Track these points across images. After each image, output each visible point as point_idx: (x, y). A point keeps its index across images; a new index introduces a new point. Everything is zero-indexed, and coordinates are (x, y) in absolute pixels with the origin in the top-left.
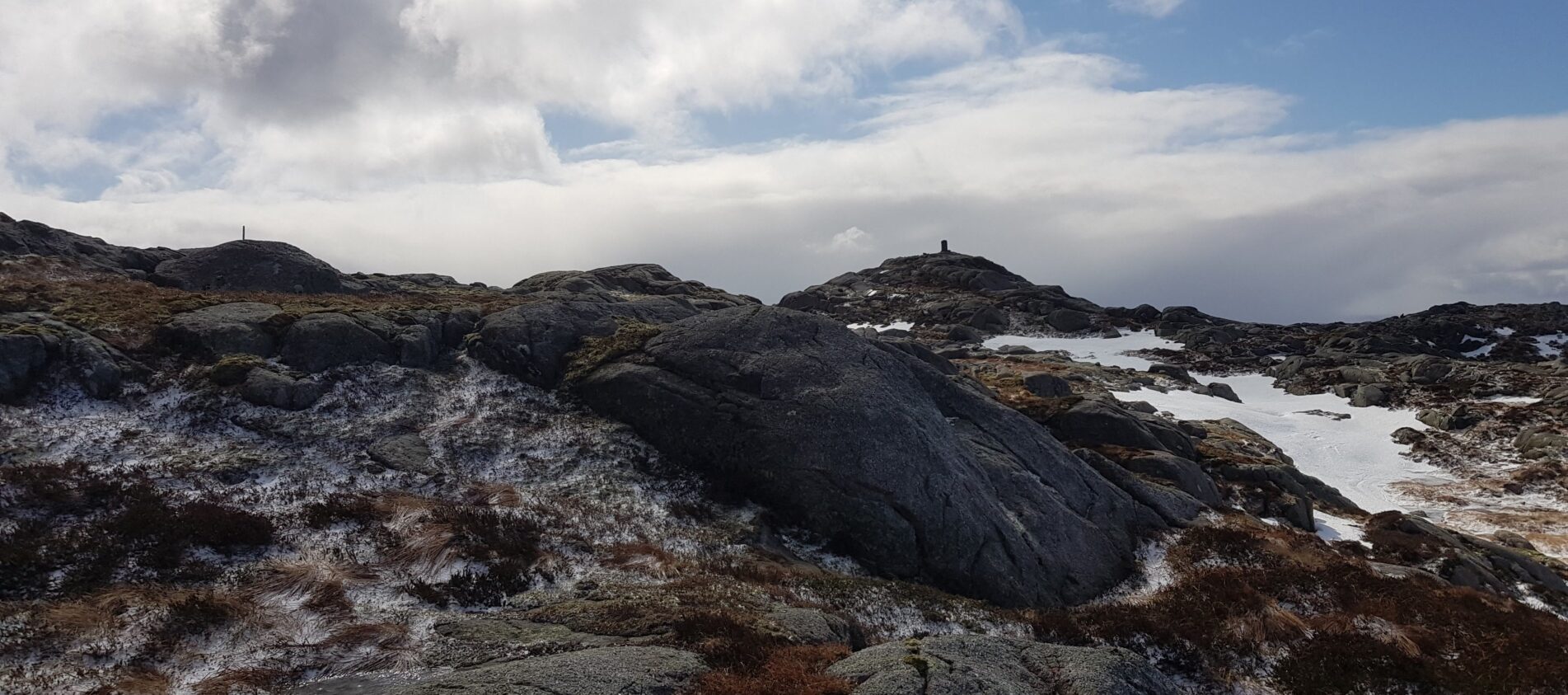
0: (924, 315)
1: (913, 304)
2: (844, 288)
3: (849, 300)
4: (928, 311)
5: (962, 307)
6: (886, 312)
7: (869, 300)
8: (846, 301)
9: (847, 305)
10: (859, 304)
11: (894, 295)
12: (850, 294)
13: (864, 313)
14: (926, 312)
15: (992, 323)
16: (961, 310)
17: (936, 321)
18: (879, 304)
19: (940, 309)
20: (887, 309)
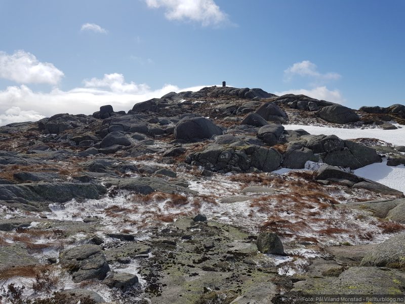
0: (216, 112)
1: (209, 106)
2: (167, 99)
3: (169, 105)
4: (219, 110)
5: (245, 106)
6: (190, 111)
7: (180, 105)
8: (167, 105)
9: (166, 108)
10: (174, 107)
11: (196, 102)
12: (170, 102)
13: (176, 112)
14: (217, 110)
15: (274, 115)
16: (244, 107)
17: (226, 115)
18: (186, 107)
19: (227, 108)
20: (191, 109)
